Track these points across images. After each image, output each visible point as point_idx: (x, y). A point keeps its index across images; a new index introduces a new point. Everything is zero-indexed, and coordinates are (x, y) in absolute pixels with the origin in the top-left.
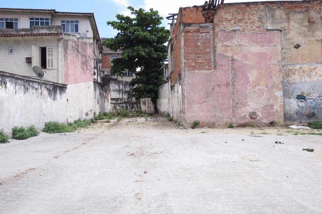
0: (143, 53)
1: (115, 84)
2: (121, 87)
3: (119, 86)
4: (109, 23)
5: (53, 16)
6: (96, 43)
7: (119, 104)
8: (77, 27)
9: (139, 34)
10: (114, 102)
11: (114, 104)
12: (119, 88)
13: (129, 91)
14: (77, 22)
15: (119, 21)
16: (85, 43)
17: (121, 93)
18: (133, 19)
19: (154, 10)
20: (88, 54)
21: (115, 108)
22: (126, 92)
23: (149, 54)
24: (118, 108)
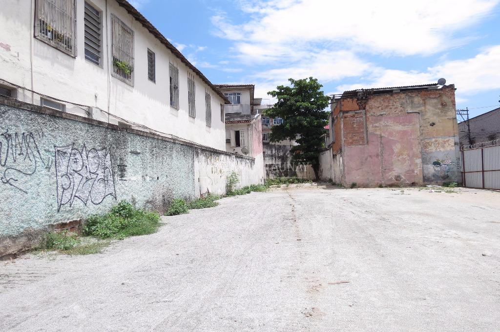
0: (305, 123)
1: (267, 149)
2: (274, 152)
3: (272, 151)
4: (268, 93)
7: (272, 170)
8: (238, 98)
9: (300, 105)
10: (267, 168)
11: (267, 170)
12: (272, 153)
13: (283, 156)
14: (240, 94)
15: (278, 91)
16: (258, 120)
17: (274, 159)
18: (293, 89)
19: (313, 78)
20: (260, 129)
21: (267, 175)
22: (279, 157)
23: (310, 123)
24: (271, 175)
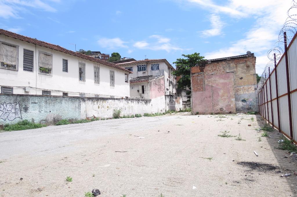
1: (184, 92)
5: (147, 63)
6: (171, 70)
7: (188, 104)
8: (158, 66)
10: (185, 103)
11: (185, 105)
14: (158, 64)
16: (160, 79)
20: (162, 83)
21: (185, 107)
